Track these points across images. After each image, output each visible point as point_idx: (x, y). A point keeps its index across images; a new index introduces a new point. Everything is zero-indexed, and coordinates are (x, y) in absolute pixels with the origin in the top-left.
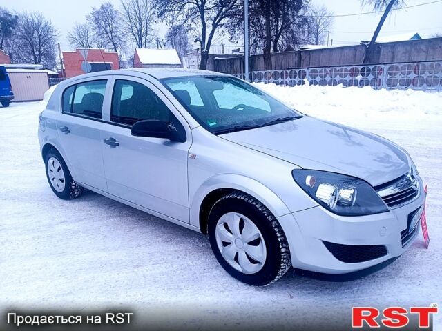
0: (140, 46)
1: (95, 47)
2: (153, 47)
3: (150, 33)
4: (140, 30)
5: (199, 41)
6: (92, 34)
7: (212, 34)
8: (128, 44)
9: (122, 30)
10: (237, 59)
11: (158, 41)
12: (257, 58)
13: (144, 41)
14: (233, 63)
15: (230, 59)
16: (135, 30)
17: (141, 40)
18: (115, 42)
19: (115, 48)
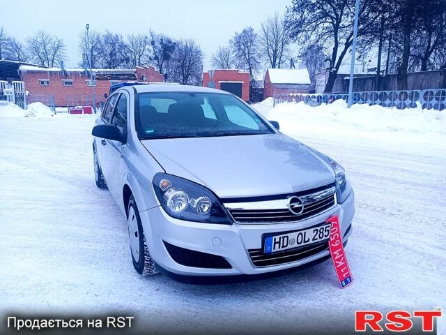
0: (274, 66)
1: (233, 68)
2: (286, 67)
3: (285, 53)
4: (275, 51)
5: (329, 60)
6: (232, 56)
7: (344, 53)
8: (262, 64)
9: (259, 52)
10: (370, 79)
11: (291, 61)
12: (392, 78)
13: (278, 61)
14: (364, 83)
15: (361, 79)
16: (271, 52)
17: (275, 61)
18: (251, 63)
19: (250, 68)
